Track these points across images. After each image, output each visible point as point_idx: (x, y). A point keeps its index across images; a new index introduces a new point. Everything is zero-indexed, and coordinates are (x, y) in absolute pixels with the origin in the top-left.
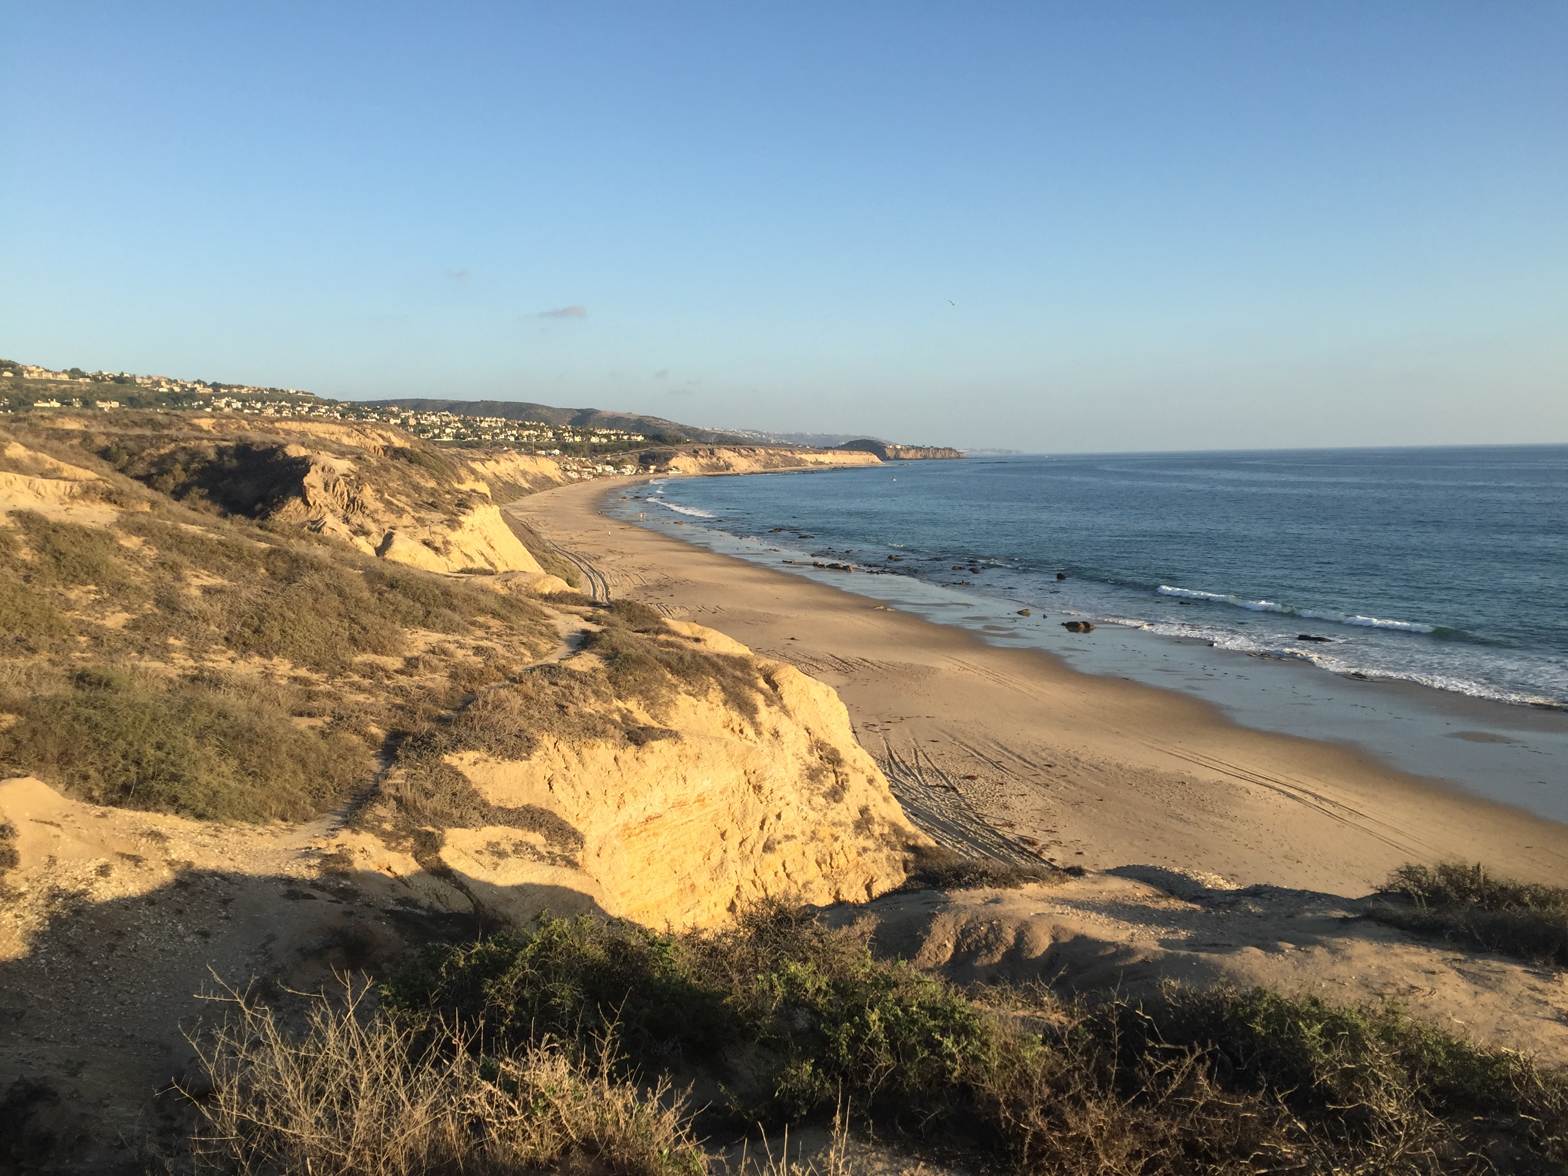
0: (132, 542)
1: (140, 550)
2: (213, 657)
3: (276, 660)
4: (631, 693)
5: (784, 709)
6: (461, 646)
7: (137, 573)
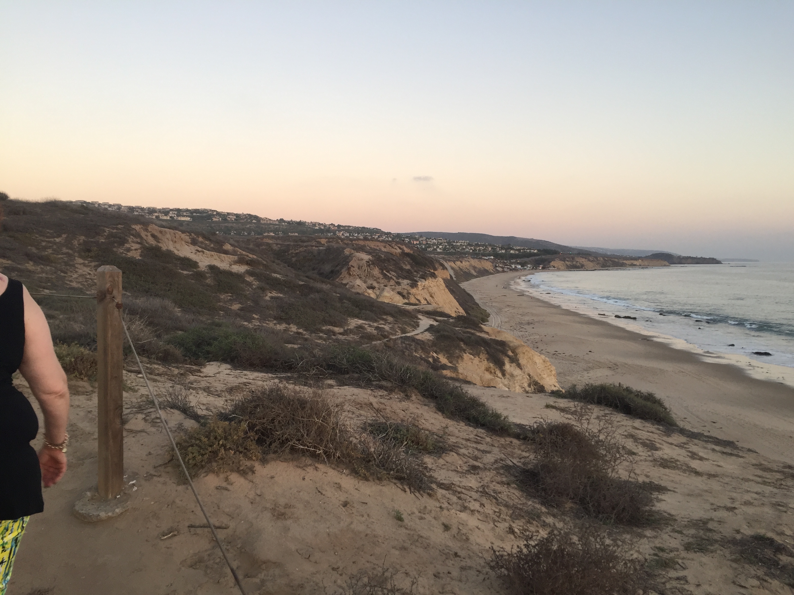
0: (249, 279)
1: (252, 282)
2: (267, 322)
3: (291, 326)
4: (441, 350)
5: (519, 366)
6: (370, 326)
7: (248, 290)
